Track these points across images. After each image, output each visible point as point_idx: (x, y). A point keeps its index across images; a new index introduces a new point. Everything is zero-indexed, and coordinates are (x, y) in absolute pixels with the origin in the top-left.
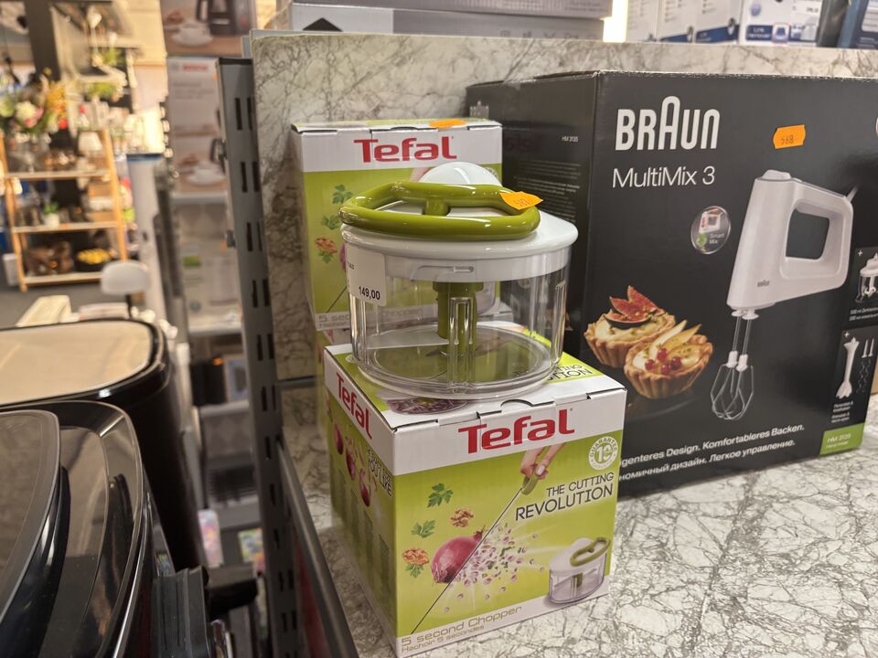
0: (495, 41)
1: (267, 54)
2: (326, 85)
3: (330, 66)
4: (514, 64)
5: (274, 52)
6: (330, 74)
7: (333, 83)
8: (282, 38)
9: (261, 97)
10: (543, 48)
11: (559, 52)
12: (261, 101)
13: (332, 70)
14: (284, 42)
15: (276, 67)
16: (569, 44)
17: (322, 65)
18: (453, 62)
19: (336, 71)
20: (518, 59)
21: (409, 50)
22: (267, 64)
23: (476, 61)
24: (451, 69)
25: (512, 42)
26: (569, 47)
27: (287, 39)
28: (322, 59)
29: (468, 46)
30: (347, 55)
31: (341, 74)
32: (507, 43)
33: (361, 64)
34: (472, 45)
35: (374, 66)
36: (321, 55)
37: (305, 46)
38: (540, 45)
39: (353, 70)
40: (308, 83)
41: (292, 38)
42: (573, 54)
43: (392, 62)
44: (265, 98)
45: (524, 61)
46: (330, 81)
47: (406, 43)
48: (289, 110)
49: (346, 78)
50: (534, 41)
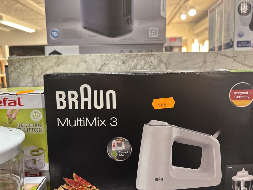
0: (95, 56)
1: (12, 64)
2: (32, 73)
3: (33, 67)
4: (103, 64)
5: (14, 64)
6: (33, 70)
7: (34, 73)
8: (16, 59)
9: (10, 78)
10: (115, 57)
11: (122, 58)
12: (10, 79)
13: (34, 68)
14: (17, 60)
15: (15, 68)
16: (126, 55)
17: (30, 67)
18: (78, 64)
19: (35, 69)
20: (105, 62)
21: (61, 60)
22: (12, 67)
23: (87, 63)
24: (77, 66)
25: (101, 56)
26: (126, 56)
27: (18, 59)
28: (30, 65)
29: (84, 58)
30: (39, 63)
31: (37, 70)
32: (100, 56)
33: (44, 66)
34: (85, 58)
35: (49, 67)
36: (30, 64)
37: (24, 61)
38: (114, 56)
39: (41, 68)
40: (26, 73)
41: (20, 59)
42: (128, 59)
43: (55, 65)
44: (12, 78)
45: (107, 62)
46: (33, 72)
47: (60, 58)
48: (20, 82)
49: (39, 71)
50: (111, 55)
